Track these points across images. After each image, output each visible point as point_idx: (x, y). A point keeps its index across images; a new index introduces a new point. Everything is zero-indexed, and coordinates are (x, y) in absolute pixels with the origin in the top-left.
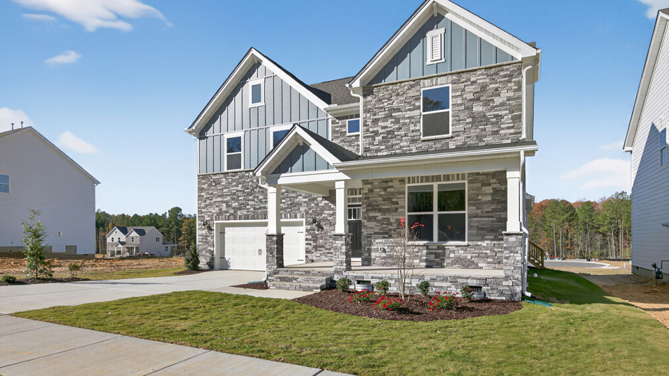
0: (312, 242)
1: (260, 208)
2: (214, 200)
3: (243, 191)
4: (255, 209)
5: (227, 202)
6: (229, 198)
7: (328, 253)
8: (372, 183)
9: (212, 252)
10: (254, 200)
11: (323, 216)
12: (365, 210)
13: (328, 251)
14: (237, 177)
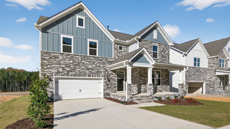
0: (106, 86)
1: (83, 72)
2: (53, 66)
3: (73, 63)
4: (80, 72)
5: (63, 68)
6: (64, 66)
7: (112, 90)
8: (141, 68)
9: (52, 92)
10: (79, 68)
11: (110, 77)
12: (139, 76)
13: (112, 89)
14: (70, 57)
